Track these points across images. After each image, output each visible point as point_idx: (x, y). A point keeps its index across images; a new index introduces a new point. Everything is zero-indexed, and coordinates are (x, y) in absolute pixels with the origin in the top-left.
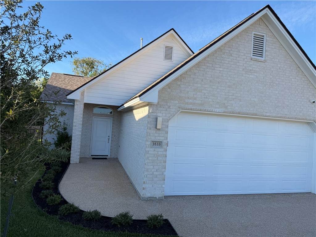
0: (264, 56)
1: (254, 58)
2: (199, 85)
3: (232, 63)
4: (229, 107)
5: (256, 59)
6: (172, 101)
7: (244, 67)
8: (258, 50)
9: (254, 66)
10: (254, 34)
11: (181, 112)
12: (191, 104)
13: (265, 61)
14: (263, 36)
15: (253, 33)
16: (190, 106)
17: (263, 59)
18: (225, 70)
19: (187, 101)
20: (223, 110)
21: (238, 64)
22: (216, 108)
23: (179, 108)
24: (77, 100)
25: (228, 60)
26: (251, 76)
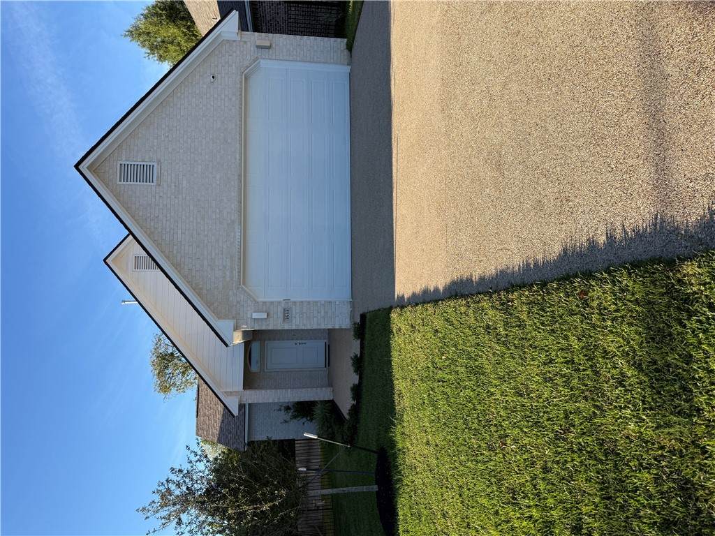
0: (152, 164)
1: (157, 180)
2: (205, 263)
3: (169, 215)
4: (232, 218)
5: (157, 177)
6: (231, 299)
7: (173, 197)
8: (143, 173)
9: (169, 180)
10: (120, 181)
11: (244, 284)
12: (232, 272)
13: (159, 162)
14: (121, 165)
15: (118, 183)
16: (235, 273)
17: (155, 164)
18: (179, 225)
19: (228, 279)
20: (236, 226)
21: (169, 206)
22: (235, 237)
23: (238, 288)
24: (240, 401)
25: (164, 222)
26: (184, 185)
